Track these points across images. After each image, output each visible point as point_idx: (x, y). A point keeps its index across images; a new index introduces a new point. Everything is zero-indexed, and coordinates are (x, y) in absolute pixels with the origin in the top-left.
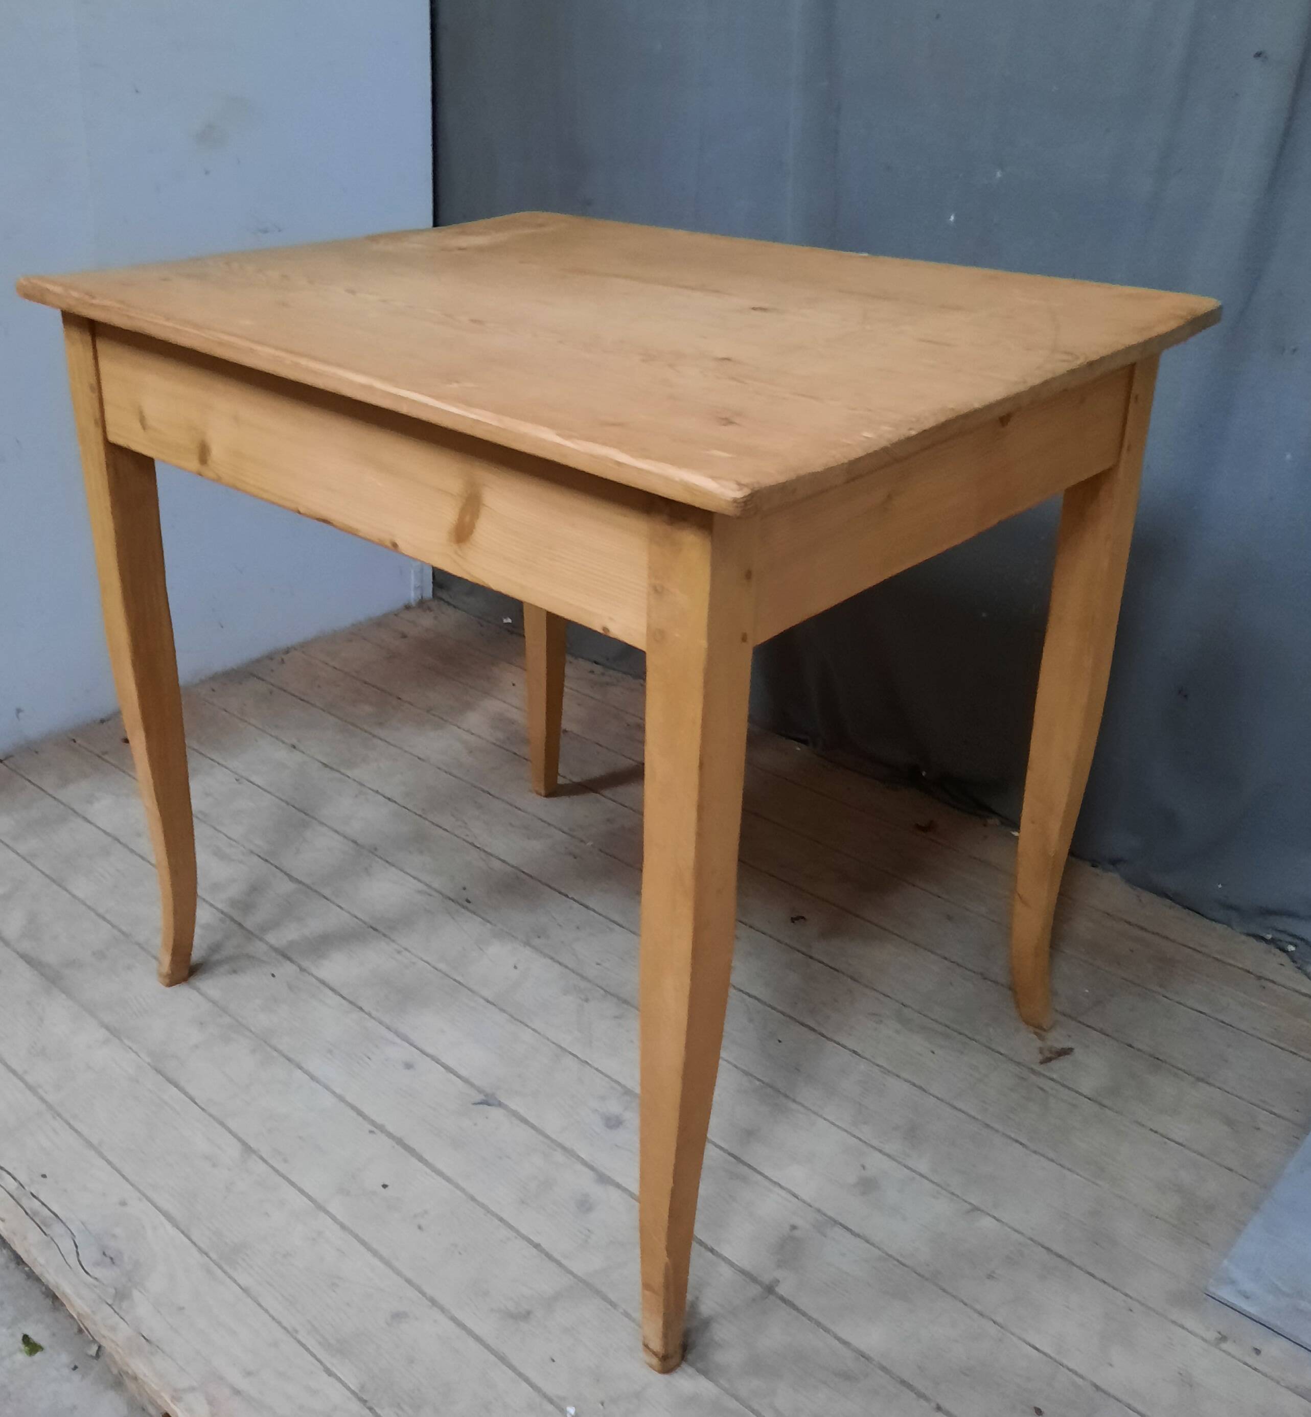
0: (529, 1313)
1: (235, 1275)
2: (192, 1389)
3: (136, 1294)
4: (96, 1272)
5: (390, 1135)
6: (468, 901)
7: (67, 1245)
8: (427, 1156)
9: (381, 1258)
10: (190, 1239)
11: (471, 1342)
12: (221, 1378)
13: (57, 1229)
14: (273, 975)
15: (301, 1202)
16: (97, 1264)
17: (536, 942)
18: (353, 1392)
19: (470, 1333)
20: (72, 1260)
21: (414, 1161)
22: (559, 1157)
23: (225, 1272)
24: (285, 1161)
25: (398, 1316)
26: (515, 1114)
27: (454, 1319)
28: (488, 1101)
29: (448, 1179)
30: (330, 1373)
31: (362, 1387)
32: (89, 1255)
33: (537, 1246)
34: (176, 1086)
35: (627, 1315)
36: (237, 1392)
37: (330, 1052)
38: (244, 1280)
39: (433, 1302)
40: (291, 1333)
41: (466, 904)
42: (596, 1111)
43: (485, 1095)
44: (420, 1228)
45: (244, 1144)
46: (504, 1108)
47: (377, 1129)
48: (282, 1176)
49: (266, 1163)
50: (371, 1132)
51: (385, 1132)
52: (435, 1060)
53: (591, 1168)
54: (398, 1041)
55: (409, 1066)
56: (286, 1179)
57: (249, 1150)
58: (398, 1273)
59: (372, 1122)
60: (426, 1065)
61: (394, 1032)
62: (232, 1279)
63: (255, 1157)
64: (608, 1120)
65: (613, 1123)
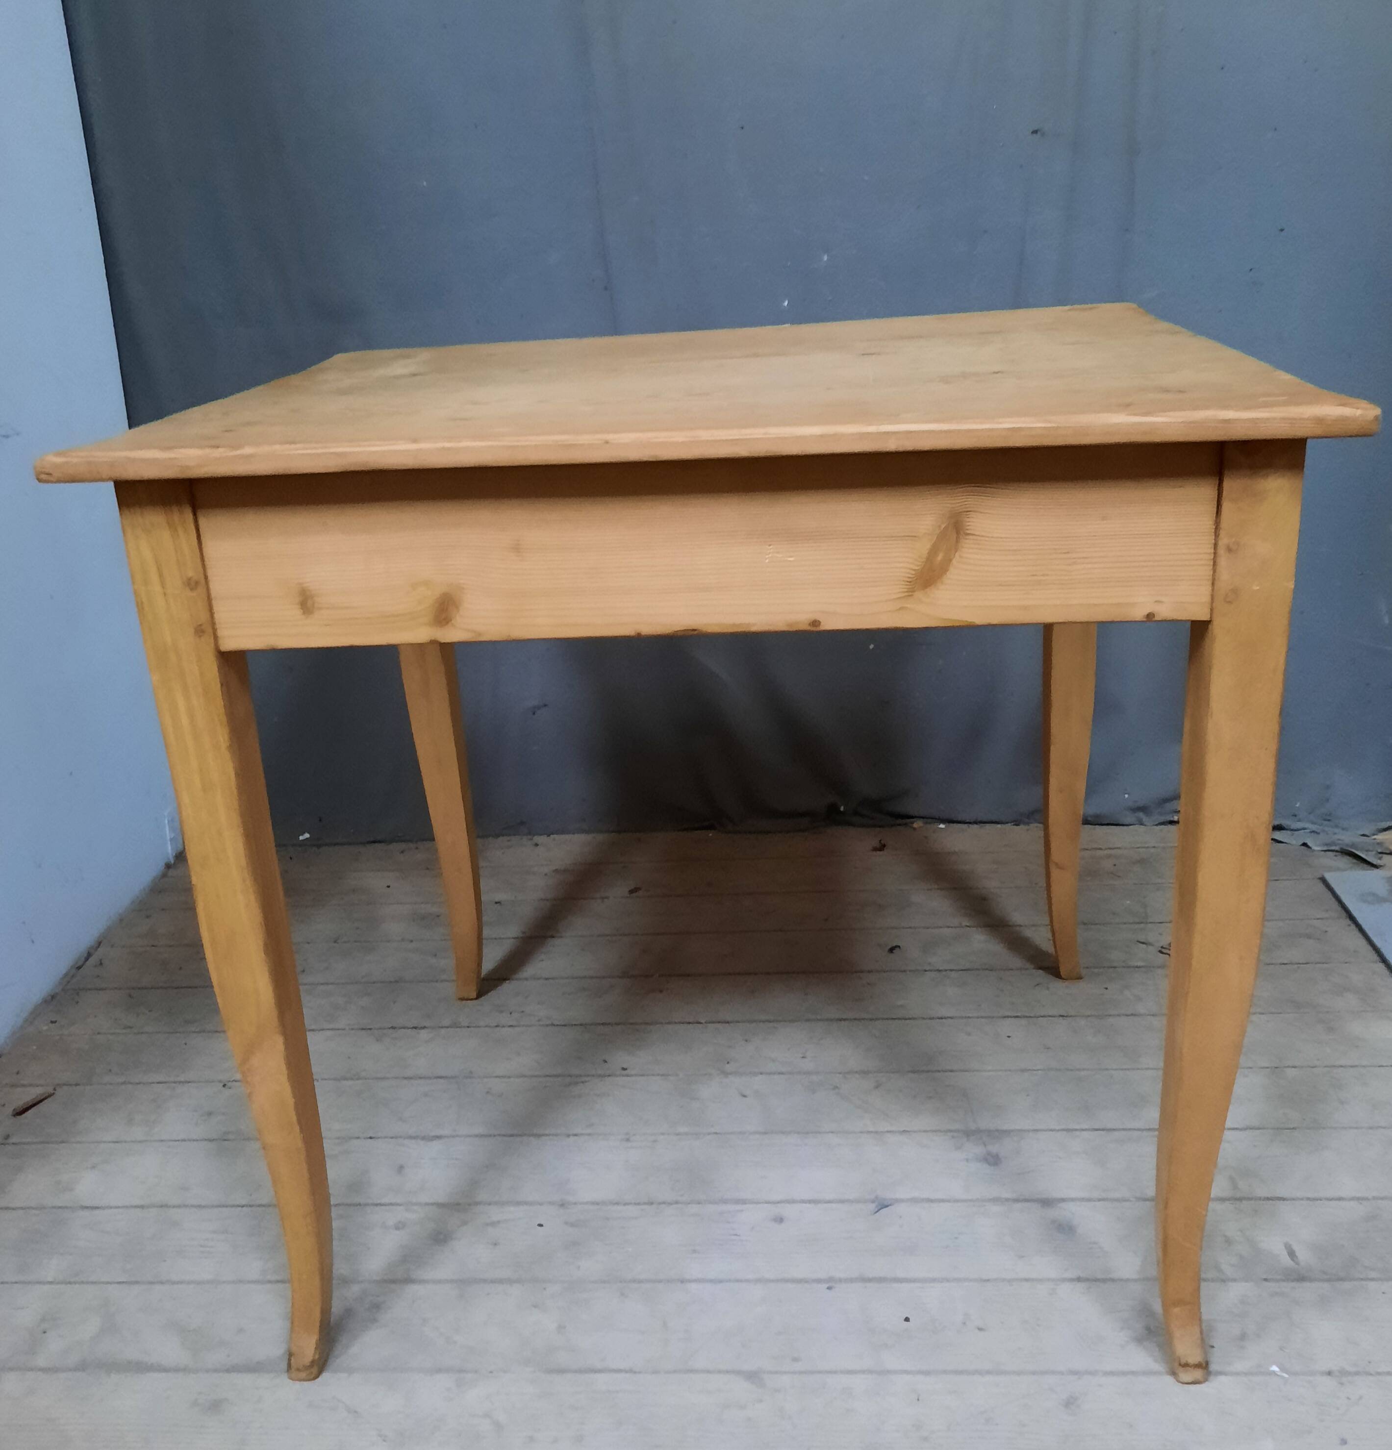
5: (848, 1280)
6: (624, 1069)
8: (900, 1274)
9: (988, 1372)
14: (541, 1225)
15: (861, 1382)
17: (728, 1068)
21: (896, 1285)
24: (795, 1360)
25: (1070, 1403)
26: (914, 1201)
27: (1107, 1374)
28: (883, 1205)
37: (694, 1251)
39: (1075, 1373)
42: (967, 1160)
43: (873, 1202)
44: (980, 1329)
45: (738, 1373)
46: (901, 1201)
47: (831, 1283)
48: (812, 1372)
49: (785, 1373)
50: (829, 1288)
51: (840, 1280)
52: (792, 1202)
53: (1026, 1200)
54: (739, 1207)
55: (780, 1220)
56: (820, 1372)
57: (753, 1377)
58: (1019, 1373)
59: (819, 1281)
60: (788, 1211)
61: (725, 1202)
63: (766, 1377)
64: (987, 1161)
65: (994, 1160)
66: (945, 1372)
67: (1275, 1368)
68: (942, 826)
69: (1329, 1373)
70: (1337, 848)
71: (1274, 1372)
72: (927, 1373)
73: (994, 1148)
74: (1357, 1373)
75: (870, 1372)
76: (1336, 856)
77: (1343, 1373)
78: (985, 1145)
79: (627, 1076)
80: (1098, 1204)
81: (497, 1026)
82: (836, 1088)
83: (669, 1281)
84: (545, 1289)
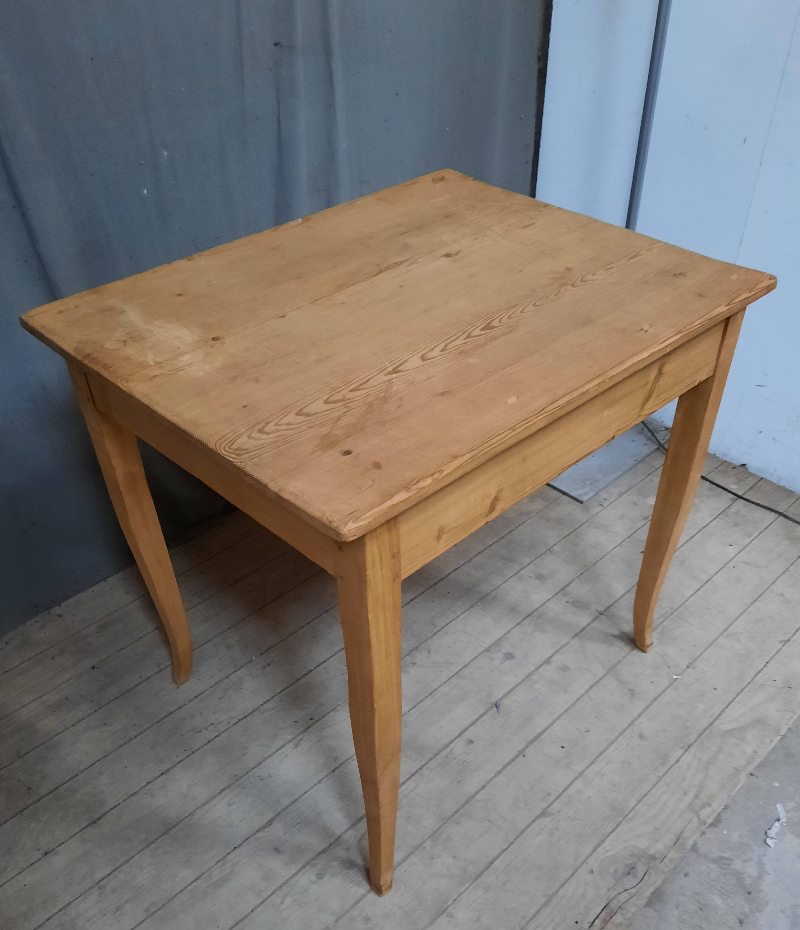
0: (630, 690)
1: (631, 807)
2: (698, 816)
3: (651, 852)
4: (640, 874)
5: (526, 747)
6: (311, 719)
7: (624, 897)
8: (539, 730)
9: (608, 746)
10: (610, 833)
11: (650, 710)
12: (691, 804)
13: (614, 905)
15: (578, 784)
16: (635, 876)
18: (686, 751)
19: (644, 710)
20: (633, 891)
21: (543, 736)
22: (535, 677)
23: (630, 812)
24: (549, 795)
25: (641, 737)
26: (506, 695)
27: (639, 716)
28: (497, 706)
29: (554, 722)
30: (678, 761)
31: (682, 748)
32: (630, 881)
33: (591, 687)
34: (492, 863)
35: (624, 658)
36: (696, 797)
37: (459, 782)
38: (633, 803)
39: (630, 725)
40: (660, 778)
41: (313, 721)
42: (501, 663)
43: (493, 707)
44: (587, 731)
45: (539, 817)
46: (501, 699)
47: (522, 753)
48: (560, 795)
49: (552, 803)
50: (524, 756)
51: (524, 750)
52: (465, 730)
53: (540, 666)
54: (448, 749)
55: (471, 742)
56: (562, 792)
57: (543, 814)
58: (617, 739)
59: (517, 757)
60: (469, 734)
61: (440, 751)
62: (634, 808)
63: (548, 810)
64: (508, 658)
65: (509, 656)
66: (597, 757)
67: (675, 677)
69: (688, 667)
71: (676, 679)
72: (592, 763)
73: (504, 651)
74: (694, 661)
75: (577, 778)
77: (691, 663)
78: (500, 652)
79: (316, 722)
80: (563, 650)
82: (414, 664)
83: (466, 803)
84: (425, 848)
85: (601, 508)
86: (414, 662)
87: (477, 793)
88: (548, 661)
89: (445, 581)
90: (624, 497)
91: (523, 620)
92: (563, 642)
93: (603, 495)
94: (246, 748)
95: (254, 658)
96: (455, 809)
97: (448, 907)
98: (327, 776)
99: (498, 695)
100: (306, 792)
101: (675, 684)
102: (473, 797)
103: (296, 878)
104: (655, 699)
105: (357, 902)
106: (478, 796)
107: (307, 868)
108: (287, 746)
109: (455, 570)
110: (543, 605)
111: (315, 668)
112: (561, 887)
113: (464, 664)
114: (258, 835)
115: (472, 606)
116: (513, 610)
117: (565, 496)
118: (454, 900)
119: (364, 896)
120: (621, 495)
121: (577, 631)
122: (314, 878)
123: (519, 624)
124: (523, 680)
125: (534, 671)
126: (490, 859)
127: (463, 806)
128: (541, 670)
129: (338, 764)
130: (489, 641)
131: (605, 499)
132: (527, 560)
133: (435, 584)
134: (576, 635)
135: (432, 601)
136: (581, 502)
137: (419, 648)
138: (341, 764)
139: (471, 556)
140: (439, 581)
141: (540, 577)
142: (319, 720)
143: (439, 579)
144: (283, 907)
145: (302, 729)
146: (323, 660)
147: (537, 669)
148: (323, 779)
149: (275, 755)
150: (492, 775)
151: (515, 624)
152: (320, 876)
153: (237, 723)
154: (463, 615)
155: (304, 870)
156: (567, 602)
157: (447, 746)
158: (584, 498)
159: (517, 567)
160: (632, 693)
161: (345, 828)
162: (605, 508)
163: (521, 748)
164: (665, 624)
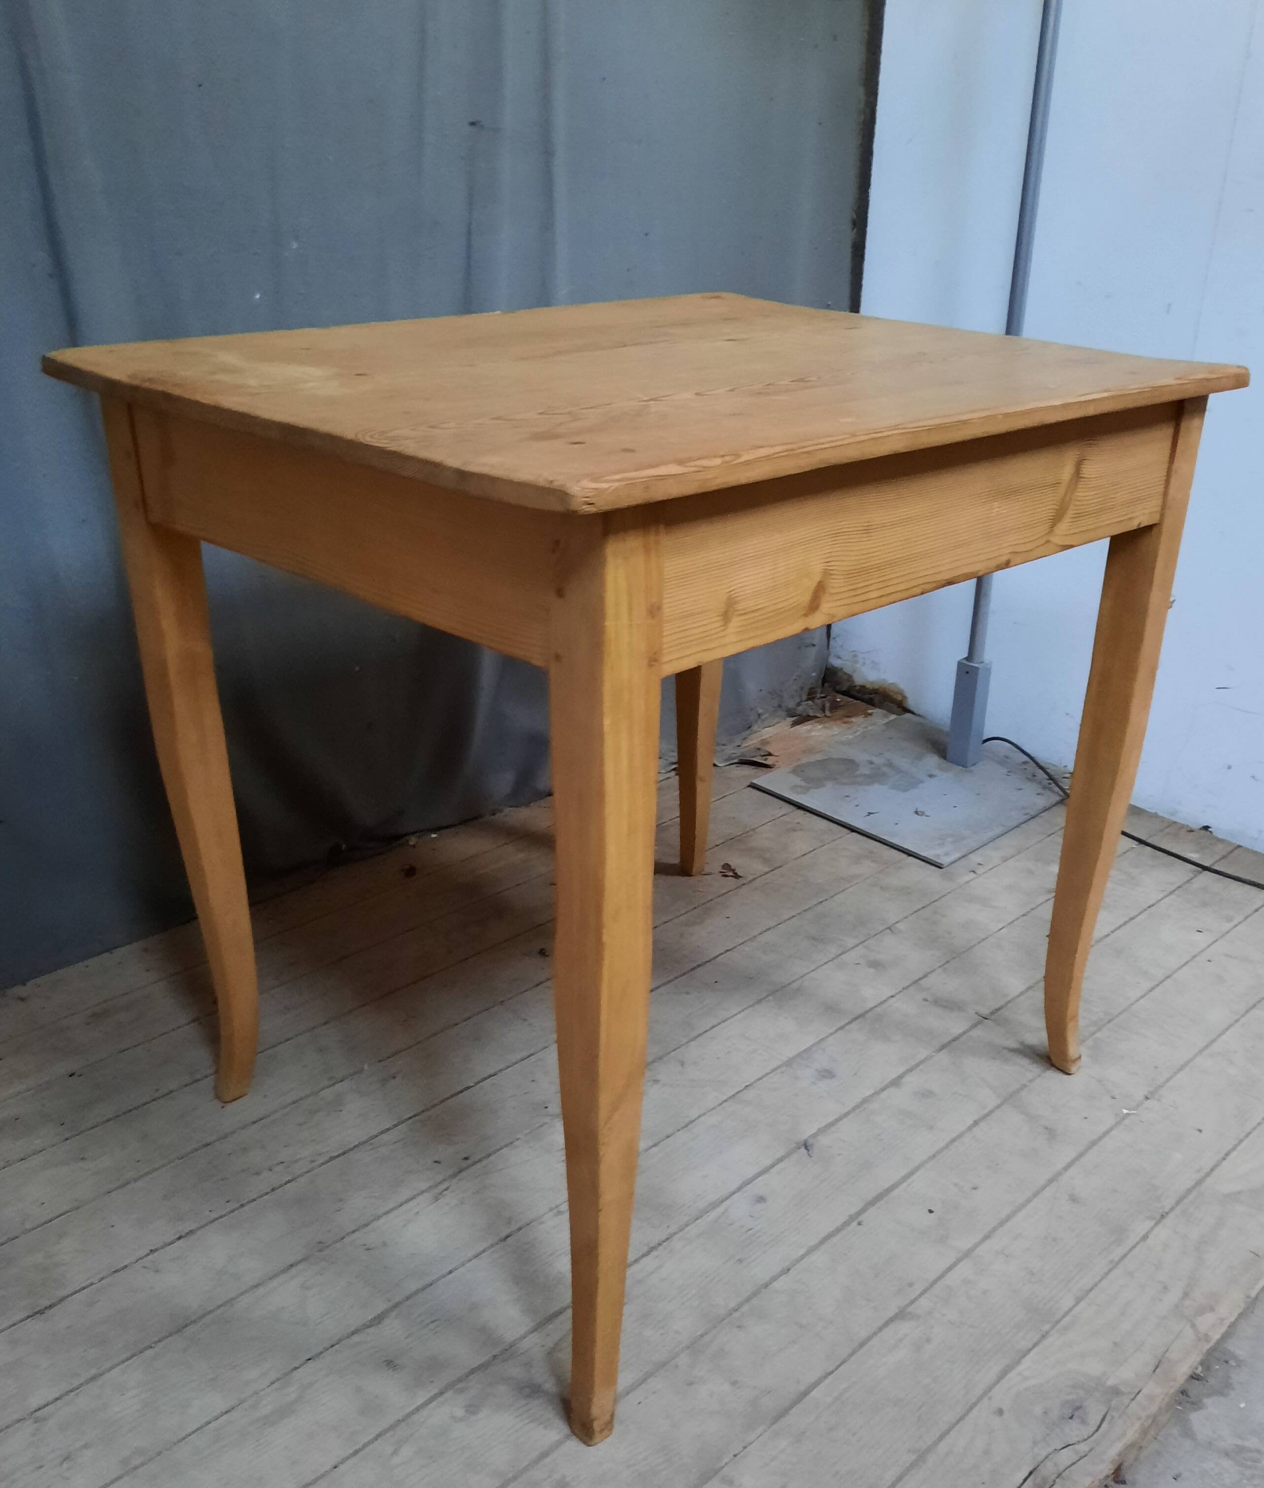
0: (1047, 1128)
1: (1066, 1309)
2: (1193, 1326)
3: (1110, 1382)
4: (1094, 1419)
6: (466, 1159)
7: (1066, 1457)
9: (1015, 1212)
10: (1030, 1350)
11: (1085, 1158)
12: (1177, 1306)
13: (1049, 1470)
15: (964, 1269)
16: (1084, 1422)
18: (1156, 1224)
19: (1075, 1160)
20: (1083, 1448)
21: (893, 1194)
22: (874, 1106)
23: (1064, 1316)
24: (911, 1285)
26: (823, 1130)
27: (1067, 1168)
28: (806, 1147)
29: (912, 1173)
30: (1145, 1237)
31: (1150, 1218)
32: (1074, 1431)
33: (976, 1123)
34: (805, 1394)
35: (1031, 1081)
36: (1186, 1295)
37: (742, 1260)
38: (1067, 1302)
39: (1051, 1181)
40: (1115, 1265)
41: (469, 1162)
42: (813, 1083)
43: (800, 1148)
44: (975, 1188)
45: (893, 1320)
46: (814, 1136)
47: (855, 1220)
48: (933, 1285)
49: (918, 1299)
50: (859, 1224)
51: (858, 1214)
52: (750, 1181)
53: (883, 1089)
54: (720, 1209)
55: (761, 1199)
56: (935, 1282)
57: (901, 1315)
58: (1029, 1201)
59: (846, 1224)
60: (758, 1187)
61: (705, 1212)
62: (1070, 1310)
63: (910, 1309)
64: (824, 1077)
65: (827, 1074)
66: (995, 1229)
67: (1125, 1111)
68: (434, 836)
69: (1147, 1098)
70: (736, 761)
71: (1128, 1114)
72: (987, 1237)
73: (818, 1066)
74: (1157, 1090)
75: (961, 1259)
76: (737, 767)
77: (1152, 1093)
78: (810, 1067)
79: (474, 1163)
80: (919, 1069)
81: (273, 1190)
82: (656, 1081)
84: (677, 1366)
85: (972, 875)
86: (655, 1079)
87: (774, 1279)
88: (896, 1082)
89: (709, 966)
90: (1011, 862)
91: (849, 1023)
92: (923, 1057)
93: (975, 858)
94: (341, 1200)
95: (366, 1067)
96: (733, 1304)
97: (723, 1468)
98: (492, 1246)
99: (807, 1130)
100: (451, 1272)
101: (1126, 1122)
102: (766, 1286)
103: (424, 1413)
104: (1094, 1143)
105: (544, 1455)
106: (776, 1285)
107: (449, 1394)
108: (420, 1199)
109: (727, 951)
110: (881, 1003)
111: (476, 1084)
112: (942, 1437)
113: (747, 1084)
114: (356, 1338)
115: (759, 1002)
116: (830, 1009)
117: (911, 858)
118: (735, 1456)
119: (558, 1444)
120: (1005, 860)
121: (945, 1041)
122: (460, 1412)
123: (841, 1028)
124: (854, 1109)
125: (872, 1095)
126: (802, 1388)
127: (748, 1300)
128: (884, 1095)
129: (514, 1227)
130: (789, 1052)
131: (980, 864)
132: (850, 942)
133: (693, 969)
134: (943, 1047)
135: (687, 993)
136: (939, 866)
137: (665, 1059)
138: (520, 1229)
139: (755, 933)
140: (699, 966)
141: (875, 964)
142: (480, 1161)
143: (699, 963)
144: (396, 1460)
145: (450, 1172)
146: (492, 1072)
147: (877, 1093)
148: (484, 1251)
149: (395, 1212)
150: (802, 1252)
151: (834, 1029)
152: (472, 1409)
153: (327, 1162)
154: (742, 1014)
155: (440, 1399)
156: (925, 1000)
157: (714, 1205)
158: (944, 860)
159: (833, 950)
160: (1051, 1133)
161: (522, 1331)
162: (980, 875)
163: (853, 1210)
164: (1098, 1035)
